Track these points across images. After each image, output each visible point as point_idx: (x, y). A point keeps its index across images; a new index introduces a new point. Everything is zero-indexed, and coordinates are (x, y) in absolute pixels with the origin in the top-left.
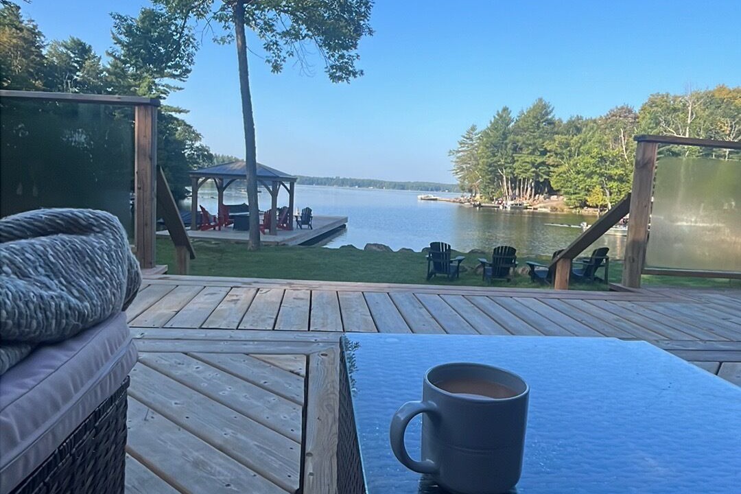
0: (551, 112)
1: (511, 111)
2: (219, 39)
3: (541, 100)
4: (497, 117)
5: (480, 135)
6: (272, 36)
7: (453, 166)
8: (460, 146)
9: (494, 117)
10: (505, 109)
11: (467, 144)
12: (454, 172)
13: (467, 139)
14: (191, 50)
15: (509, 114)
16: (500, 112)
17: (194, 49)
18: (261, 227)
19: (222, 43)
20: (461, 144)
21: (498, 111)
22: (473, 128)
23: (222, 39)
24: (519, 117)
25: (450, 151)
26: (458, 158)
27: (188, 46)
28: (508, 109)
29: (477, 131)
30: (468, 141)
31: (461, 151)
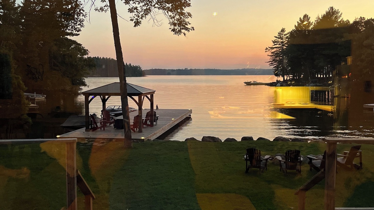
0: (340, 16)
1: (310, 18)
2: (99, 9)
3: (332, 8)
4: (299, 22)
5: (288, 35)
6: (133, 3)
7: (269, 59)
8: (273, 44)
9: (298, 22)
10: (306, 16)
11: (278, 42)
12: (270, 63)
13: (278, 38)
14: (81, 17)
15: (309, 20)
16: (302, 18)
17: (83, 17)
18: (132, 127)
19: (101, 11)
20: (274, 42)
21: (300, 18)
22: (283, 30)
23: (101, 9)
24: (316, 21)
25: (267, 49)
26: (272, 53)
27: (80, 15)
28: (308, 16)
29: (286, 33)
30: (280, 40)
31: (274, 48)
